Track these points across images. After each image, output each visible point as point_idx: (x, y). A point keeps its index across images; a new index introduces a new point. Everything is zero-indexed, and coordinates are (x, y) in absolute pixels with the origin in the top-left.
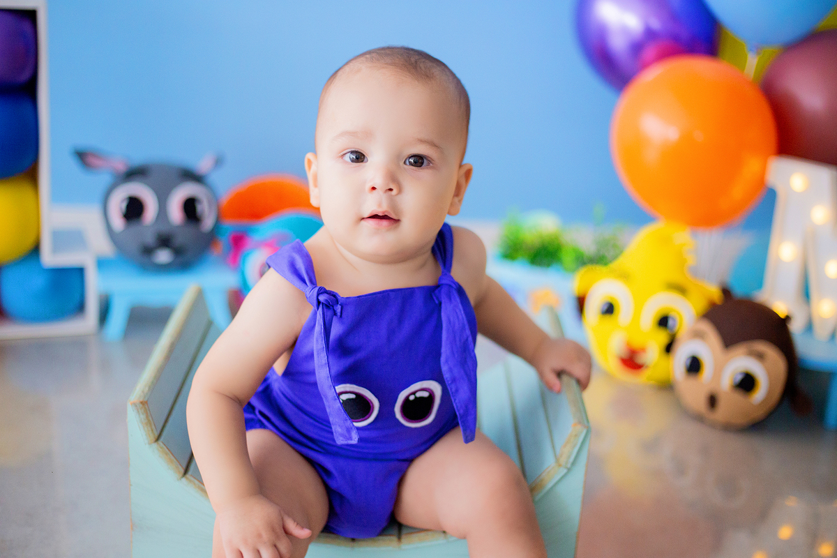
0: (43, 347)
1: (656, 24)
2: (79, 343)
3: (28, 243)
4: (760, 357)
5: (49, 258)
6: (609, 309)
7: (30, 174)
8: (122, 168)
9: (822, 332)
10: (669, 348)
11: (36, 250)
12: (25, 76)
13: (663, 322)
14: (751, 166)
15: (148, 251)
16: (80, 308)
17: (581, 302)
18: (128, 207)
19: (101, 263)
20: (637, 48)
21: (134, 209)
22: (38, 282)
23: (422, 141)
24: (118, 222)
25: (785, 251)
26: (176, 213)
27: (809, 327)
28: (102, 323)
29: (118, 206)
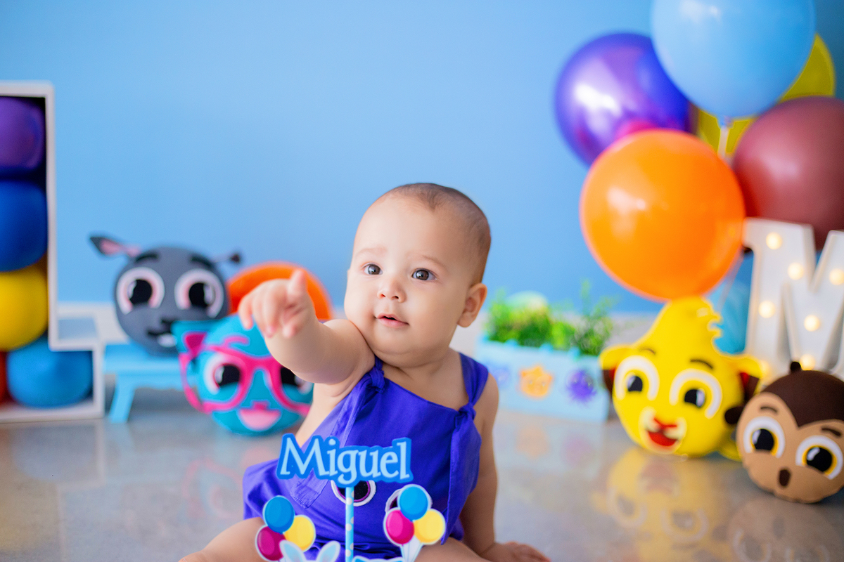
3: (37, 329)
4: (837, 434)
5: (56, 343)
6: (637, 385)
11: (44, 335)
12: (32, 163)
13: (691, 396)
15: (153, 334)
16: (89, 395)
17: (609, 378)
18: (135, 290)
19: (110, 350)
21: (142, 292)
22: (46, 366)
23: (427, 258)
24: (126, 306)
26: (182, 299)
28: (108, 406)
29: (126, 287)
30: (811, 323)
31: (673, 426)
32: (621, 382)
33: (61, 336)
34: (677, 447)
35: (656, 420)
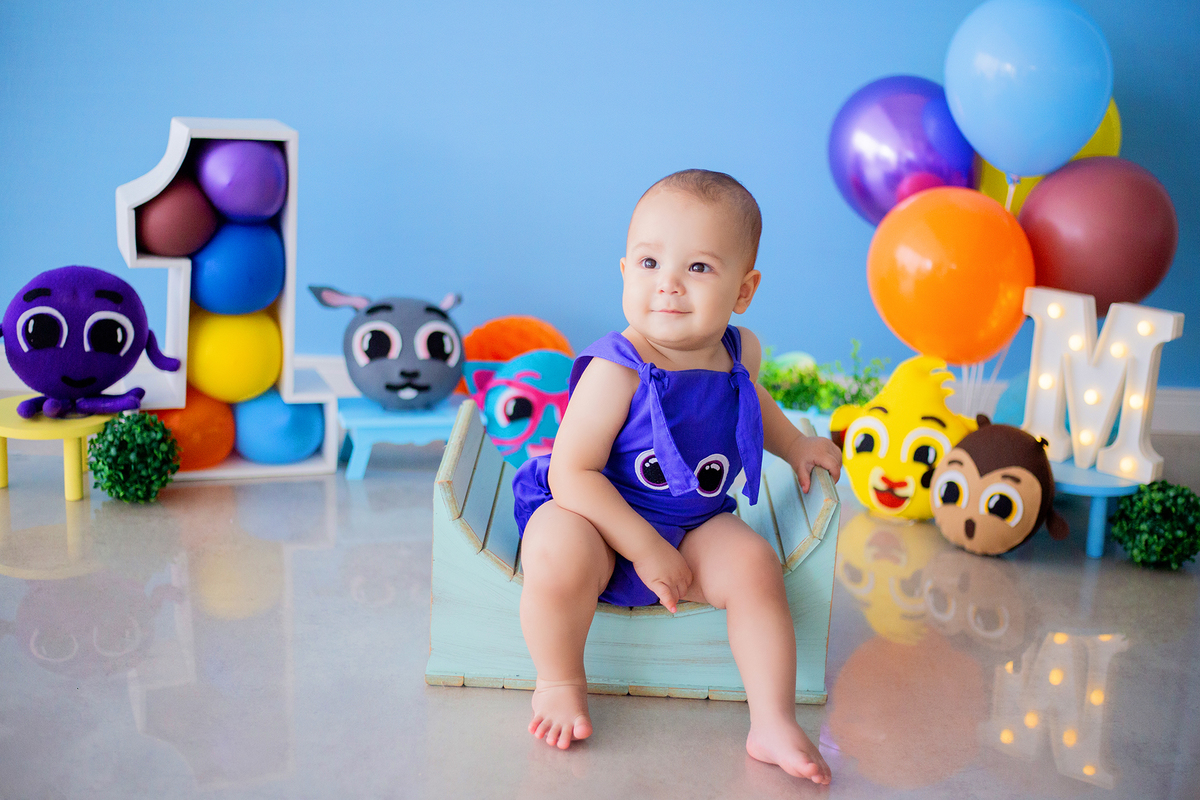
0: (284, 488)
1: (910, 155)
2: (318, 484)
3: (269, 381)
4: (1016, 480)
5: (290, 395)
6: (867, 444)
7: (272, 312)
8: (363, 305)
9: (1082, 462)
10: (926, 481)
11: (275, 389)
12: (272, 211)
13: (921, 454)
14: (1008, 296)
15: (393, 388)
16: (318, 451)
17: (839, 438)
18: (371, 342)
19: (343, 404)
20: (894, 179)
21: (379, 345)
22: (282, 419)
23: (703, 253)
24: (362, 360)
25: (1044, 381)
26: (422, 352)
27: (1070, 459)
28: (344, 459)
29: (361, 340)
30: (1091, 397)
31: (903, 484)
32: (852, 441)
33: (297, 390)
34: (907, 504)
35: (885, 479)
